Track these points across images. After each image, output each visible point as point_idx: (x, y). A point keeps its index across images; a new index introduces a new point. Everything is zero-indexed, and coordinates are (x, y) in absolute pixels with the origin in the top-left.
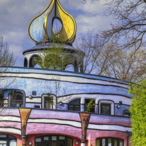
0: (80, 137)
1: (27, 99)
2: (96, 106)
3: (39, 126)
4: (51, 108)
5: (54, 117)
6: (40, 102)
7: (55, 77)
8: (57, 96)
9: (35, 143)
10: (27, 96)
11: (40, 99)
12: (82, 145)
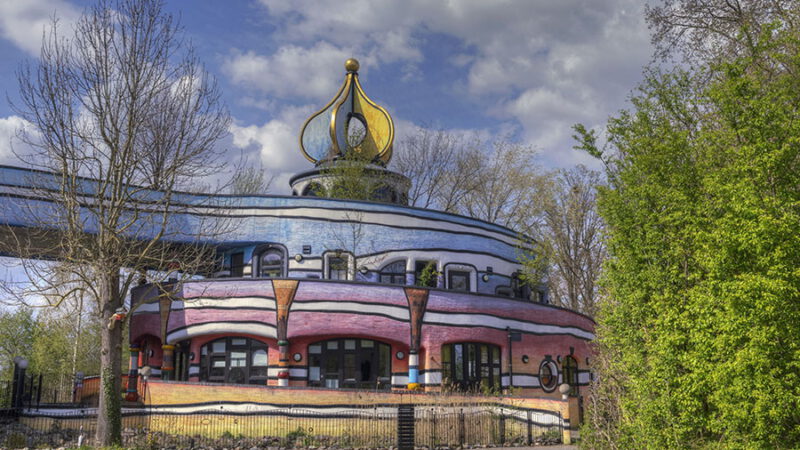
0: (408, 340)
1: (291, 262)
2: (440, 275)
3: (317, 318)
4: (344, 278)
5: (349, 299)
6: (319, 267)
7: (353, 216)
8: (356, 255)
9: (309, 355)
10: (290, 255)
11: (320, 262)
12: (412, 360)
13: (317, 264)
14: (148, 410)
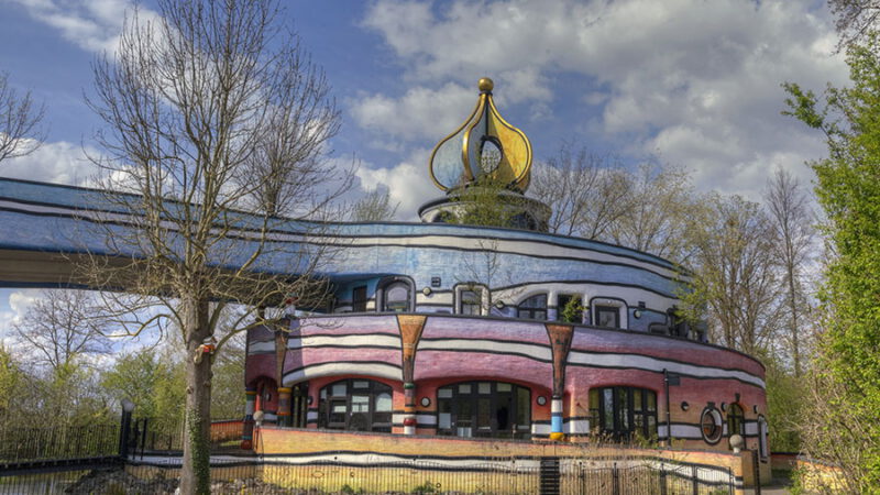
0: (550, 384)
1: (418, 295)
2: (586, 311)
3: (447, 358)
4: (477, 313)
5: (484, 336)
6: (450, 301)
7: (487, 244)
8: (492, 287)
9: (439, 400)
10: (418, 288)
11: (451, 295)
12: (555, 406)
13: (448, 298)
14: (259, 459)
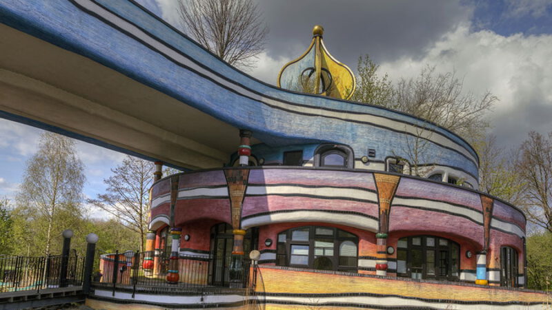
3: (415, 215)
6: (383, 170)
8: (412, 163)
10: (356, 157)
11: (383, 165)
12: (481, 260)
13: (381, 167)
